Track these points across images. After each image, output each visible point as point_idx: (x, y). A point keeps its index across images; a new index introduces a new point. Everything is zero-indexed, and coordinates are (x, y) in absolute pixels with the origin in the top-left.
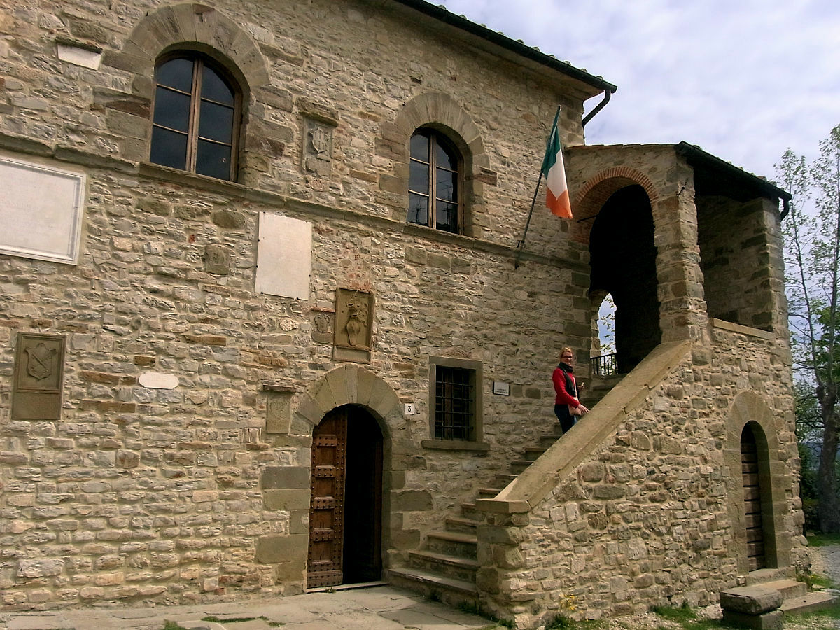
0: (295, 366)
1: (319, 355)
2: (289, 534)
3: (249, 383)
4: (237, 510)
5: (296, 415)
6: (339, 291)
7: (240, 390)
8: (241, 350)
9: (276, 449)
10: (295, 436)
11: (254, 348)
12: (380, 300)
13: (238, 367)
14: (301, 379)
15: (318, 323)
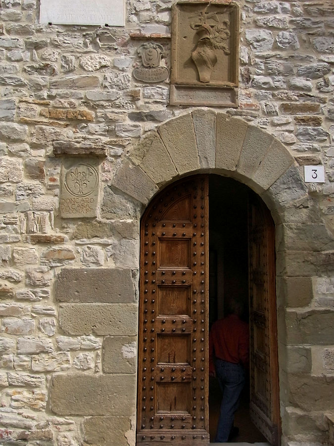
0: (106, 117)
1: (147, 100)
2: (101, 373)
3: (34, 146)
4: (16, 332)
5: (109, 190)
6: (177, 9)
7: (20, 157)
8: (21, 101)
9: (78, 242)
10: (108, 221)
11: (40, 97)
12: (251, 14)
13: (16, 125)
14: (117, 136)
15: (143, 55)
